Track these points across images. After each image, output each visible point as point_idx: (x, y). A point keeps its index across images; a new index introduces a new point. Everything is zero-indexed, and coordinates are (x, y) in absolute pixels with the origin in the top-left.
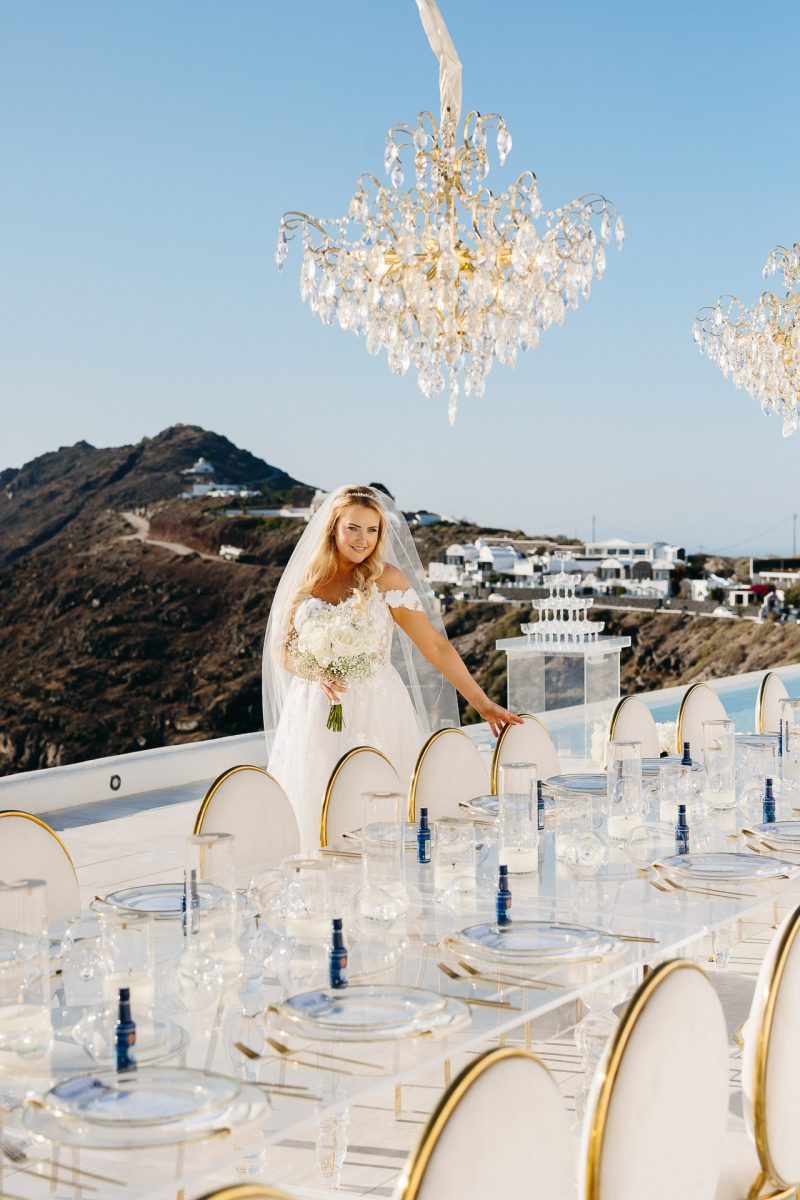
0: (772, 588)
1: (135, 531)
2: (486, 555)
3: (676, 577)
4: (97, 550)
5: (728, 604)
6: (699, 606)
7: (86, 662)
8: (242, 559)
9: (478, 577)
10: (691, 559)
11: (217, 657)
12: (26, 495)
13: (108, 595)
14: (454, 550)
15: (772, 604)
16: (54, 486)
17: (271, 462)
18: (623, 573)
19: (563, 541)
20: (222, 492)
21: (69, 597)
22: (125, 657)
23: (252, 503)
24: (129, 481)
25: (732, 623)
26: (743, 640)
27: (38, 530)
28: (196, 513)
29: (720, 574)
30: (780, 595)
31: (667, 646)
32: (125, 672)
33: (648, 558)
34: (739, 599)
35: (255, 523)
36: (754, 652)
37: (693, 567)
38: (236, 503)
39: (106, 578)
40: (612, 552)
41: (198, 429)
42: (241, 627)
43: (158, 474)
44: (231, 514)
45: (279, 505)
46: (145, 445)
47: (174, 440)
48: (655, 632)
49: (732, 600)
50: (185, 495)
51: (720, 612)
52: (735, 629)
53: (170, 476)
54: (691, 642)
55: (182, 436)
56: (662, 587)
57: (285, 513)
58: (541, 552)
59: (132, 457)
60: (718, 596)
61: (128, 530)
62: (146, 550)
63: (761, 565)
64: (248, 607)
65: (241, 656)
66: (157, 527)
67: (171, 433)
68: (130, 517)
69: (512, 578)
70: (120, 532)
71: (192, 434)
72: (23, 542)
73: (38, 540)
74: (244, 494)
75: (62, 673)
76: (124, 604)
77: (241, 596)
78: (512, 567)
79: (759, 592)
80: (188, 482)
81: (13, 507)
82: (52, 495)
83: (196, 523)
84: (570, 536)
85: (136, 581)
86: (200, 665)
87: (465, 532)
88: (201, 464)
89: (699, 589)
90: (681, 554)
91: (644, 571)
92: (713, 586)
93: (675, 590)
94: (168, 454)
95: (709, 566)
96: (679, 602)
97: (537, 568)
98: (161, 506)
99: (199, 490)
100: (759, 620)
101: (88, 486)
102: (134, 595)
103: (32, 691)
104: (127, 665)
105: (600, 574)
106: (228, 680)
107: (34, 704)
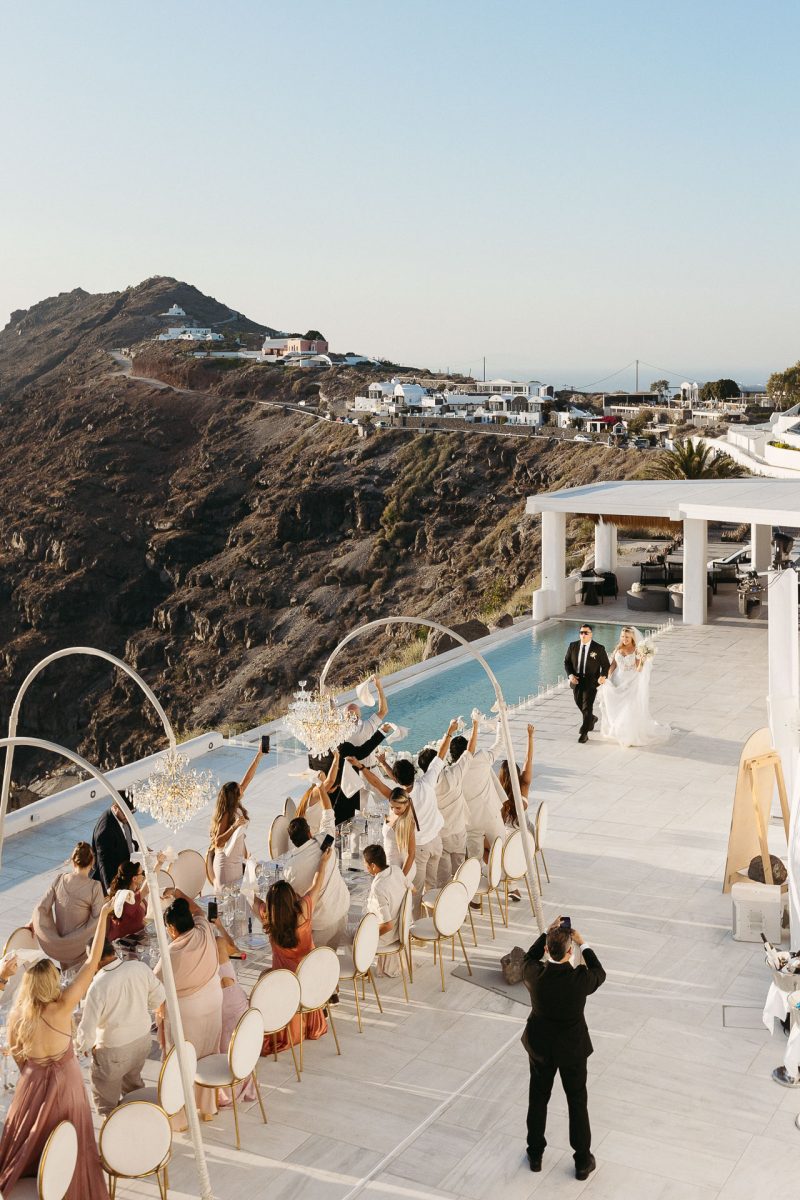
0: (619, 419)
1: (122, 367)
2: (399, 390)
3: (546, 409)
4: (90, 383)
5: (585, 431)
6: (562, 433)
7: (82, 475)
9: (392, 409)
10: (558, 394)
11: (188, 471)
12: (33, 333)
13: (100, 421)
14: (374, 387)
15: (618, 431)
16: (55, 325)
17: (231, 306)
18: (505, 405)
19: (458, 379)
20: (191, 335)
21: (68, 423)
22: (114, 471)
23: (217, 346)
24: (118, 321)
25: (587, 447)
26: (596, 461)
27: (43, 361)
28: (170, 355)
29: (580, 407)
30: (625, 424)
31: (539, 464)
32: (114, 483)
33: (525, 394)
34: (594, 427)
35: (217, 363)
36: (604, 470)
37: (560, 400)
38: (202, 346)
39: (98, 407)
40: (497, 389)
41: (172, 280)
42: (206, 447)
43: (141, 317)
44: (199, 355)
45: (235, 348)
46: (129, 292)
47: (153, 289)
48: (530, 453)
49: (588, 428)
50: (162, 337)
51: (579, 438)
52: (591, 451)
53: (150, 319)
54: (556, 461)
55: (160, 285)
56: (534, 418)
57: (242, 354)
58: (441, 388)
59: (120, 301)
60: (578, 423)
61: (116, 368)
62: (131, 384)
63: (610, 400)
64: (212, 430)
65: (207, 470)
66: (139, 365)
67: (152, 282)
68: (117, 355)
69: (420, 410)
70: (110, 369)
71: (166, 284)
72: (30, 372)
73: (43, 370)
74: (210, 337)
75: (63, 483)
76: (116, 426)
77: (206, 422)
78: (420, 400)
79: (609, 422)
80: (163, 325)
81: (22, 342)
82: (55, 332)
83: (171, 363)
84: (466, 375)
85: (125, 408)
86: (174, 477)
87: (387, 370)
88: (175, 310)
89: (564, 418)
90: (550, 390)
91: (521, 404)
92: (574, 416)
93: (545, 418)
94: (148, 301)
95: (571, 400)
96: (548, 430)
97: (438, 402)
98: (143, 347)
99: (174, 333)
100: (607, 446)
101: (83, 326)
102: (121, 422)
103: (37, 500)
104: (115, 478)
105: (487, 407)
106: (197, 489)
107: (41, 509)
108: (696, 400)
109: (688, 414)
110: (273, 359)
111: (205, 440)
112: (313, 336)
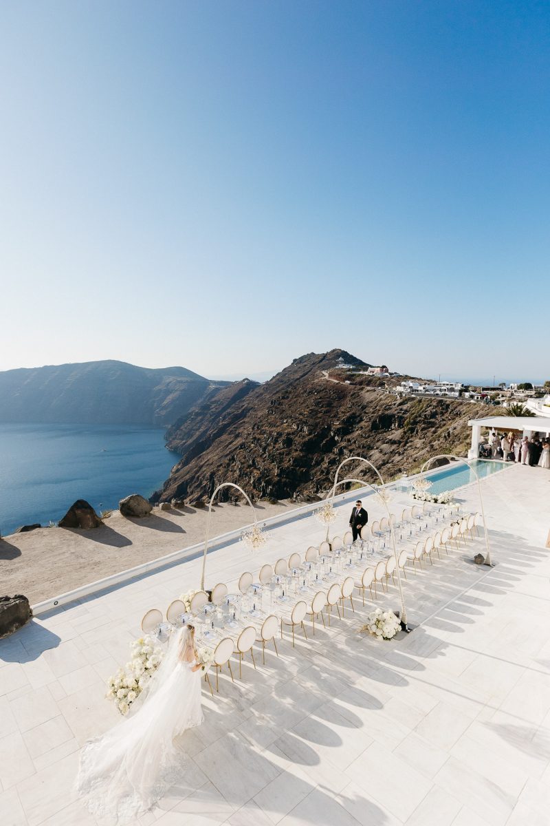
0: (487, 395)
1: (325, 376)
2: (411, 385)
3: (461, 392)
4: (316, 381)
5: (474, 399)
6: (466, 399)
7: (313, 407)
8: (350, 384)
9: (409, 390)
10: (465, 387)
11: (344, 408)
12: (299, 365)
13: (319, 392)
14: (403, 383)
15: (486, 399)
16: (306, 363)
17: (358, 358)
18: (447, 390)
19: (431, 381)
20: (346, 367)
21: (310, 392)
22: (322, 407)
23: (353, 370)
24: (323, 362)
25: (475, 404)
26: (478, 409)
27: (301, 374)
28: (339, 372)
29: (473, 391)
30: (489, 397)
31: (457, 409)
33: (454, 386)
34: (478, 398)
35: (353, 375)
36: (480, 412)
37: (466, 389)
38: (349, 370)
39: (318, 388)
40: (444, 385)
41: (340, 350)
42: (350, 400)
43: (331, 361)
44: (348, 373)
45: (360, 370)
46: (327, 353)
47: (335, 353)
48: (455, 406)
49: (476, 398)
50: (337, 367)
51: (472, 401)
52: (476, 406)
53: (333, 362)
54: (463, 409)
55: (336, 351)
56: (457, 394)
57: (361, 373)
58: (425, 384)
59: (324, 356)
60: (472, 397)
62: (327, 381)
63: (484, 389)
64: (352, 395)
65: (350, 407)
66: (330, 375)
67: (334, 351)
68: (324, 372)
69: (418, 391)
70: (322, 376)
71: (338, 351)
72: (298, 377)
73: (302, 377)
74: (352, 367)
75: (308, 410)
76: (322, 394)
77: (350, 393)
78: (418, 388)
79: (483, 396)
80: (337, 363)
81: (296, 368)
82: (305, 365)
83: (340, 375)
84: (434, 380)
85: (325, 389)
86: (340, 409)
87: (406, 378)
88: (341, 359)
89: (467, 394)
90: (462, 386)
91: (452, 390)
92: (471, 394)
93: (460, 395)
94: (333, 356)
95: (470, 389)
96: (461, 398)
97: (424, 388)
98: (331, 370)
99: (341, 366)
100: (482, 404)
101: (313, 364)
102: (325, 392)
103: (301, 414)
104: (323, 409)
105: (441, 390)
106: (346, 413)
107: (301, 417)
108: (516, 389)
109: (512, 394)
110: (371, 374)
111: (348, 399)
112: (384, 367)
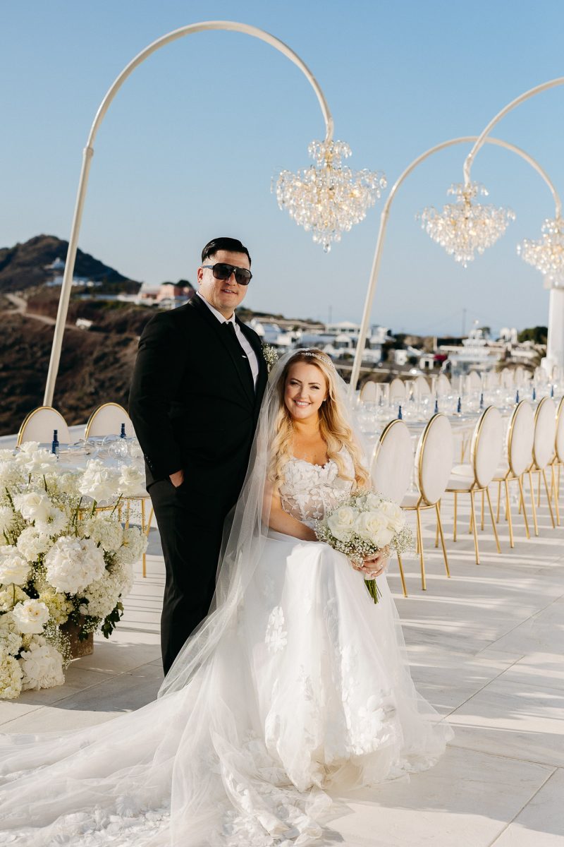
0: (448, 357)
1: (16, 307)
3: (386, 348)
5: (419, 367)
6: (400, 368)
8: (92, 329)
10: (396, 337)
11: (76, 394)
15: (448, 367)
18: (350, 345)
19: (310, 322)
22: (11, 393)
23: (97, 290)
24: (8, 272)
29: (414, 347)
32: (12, 403)
34: (427, 364)
35: (102, 304)
37: (397, 342)
40: (343, 330)
41: (55, 238)
42: (91, 375)
43: (27, 269)
45: (117, 292)
46: (18, 248)
47: (39, 245)
49: (422, 364)
50: (49, 284)
51: (414, 372)
53: (36, 270)
55: (44, 242)
56: (376, 355)
57: (122, 298)
58: (296, 329)
59: (9, 256)
60: (413, 361)
61: (11, 307)
62: (25, 321)
63: (442, 342)
64: (97, 361)
65: (92, 394)
66: (32, 305)
67: (36, 240)
68: (12, 297)
69: (276, 346)
70: (6, 308)
71: (51, 241)
74: (90, 284)
76: (11, 357)
77: (91, 353)
78: (276, 338)
79: (440, 359)
80: (49, 275)
84: (315, 319)
85: (19, 341)
86: (64, 399)
87: (245, 314)
88: (59, 263)
89: (401, 356)
90: (389, 333)
92: (410, 355)
93: (385, 357)
94: (35, 255)
95: (407, 341)
96: (387, 365)
97: (294, 340)
98: (33, 291)
102: (18, 352)
104: (12, 399)
105: (336, 345)
106: (82, 410)
108: (515, 341)
109: (508, 354)
110: (150, 302)
111: (87, 370)
112: (183, 284)
